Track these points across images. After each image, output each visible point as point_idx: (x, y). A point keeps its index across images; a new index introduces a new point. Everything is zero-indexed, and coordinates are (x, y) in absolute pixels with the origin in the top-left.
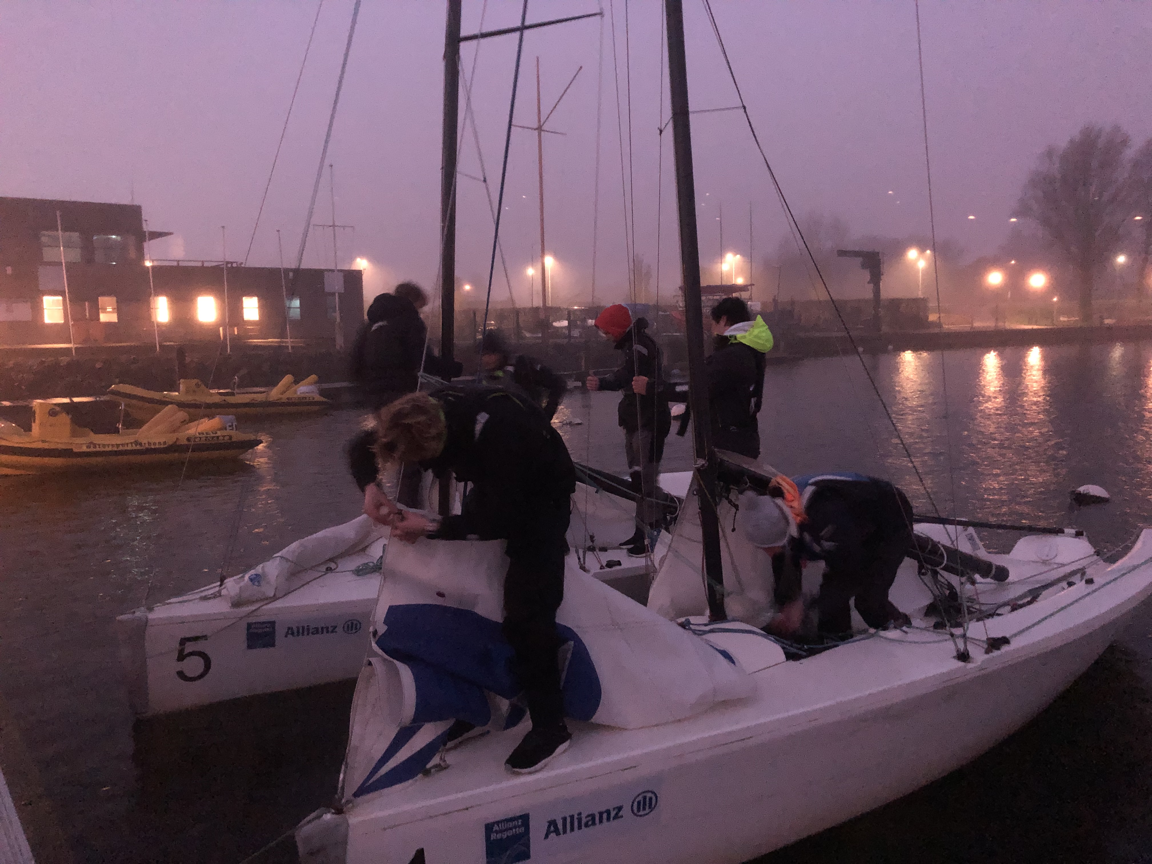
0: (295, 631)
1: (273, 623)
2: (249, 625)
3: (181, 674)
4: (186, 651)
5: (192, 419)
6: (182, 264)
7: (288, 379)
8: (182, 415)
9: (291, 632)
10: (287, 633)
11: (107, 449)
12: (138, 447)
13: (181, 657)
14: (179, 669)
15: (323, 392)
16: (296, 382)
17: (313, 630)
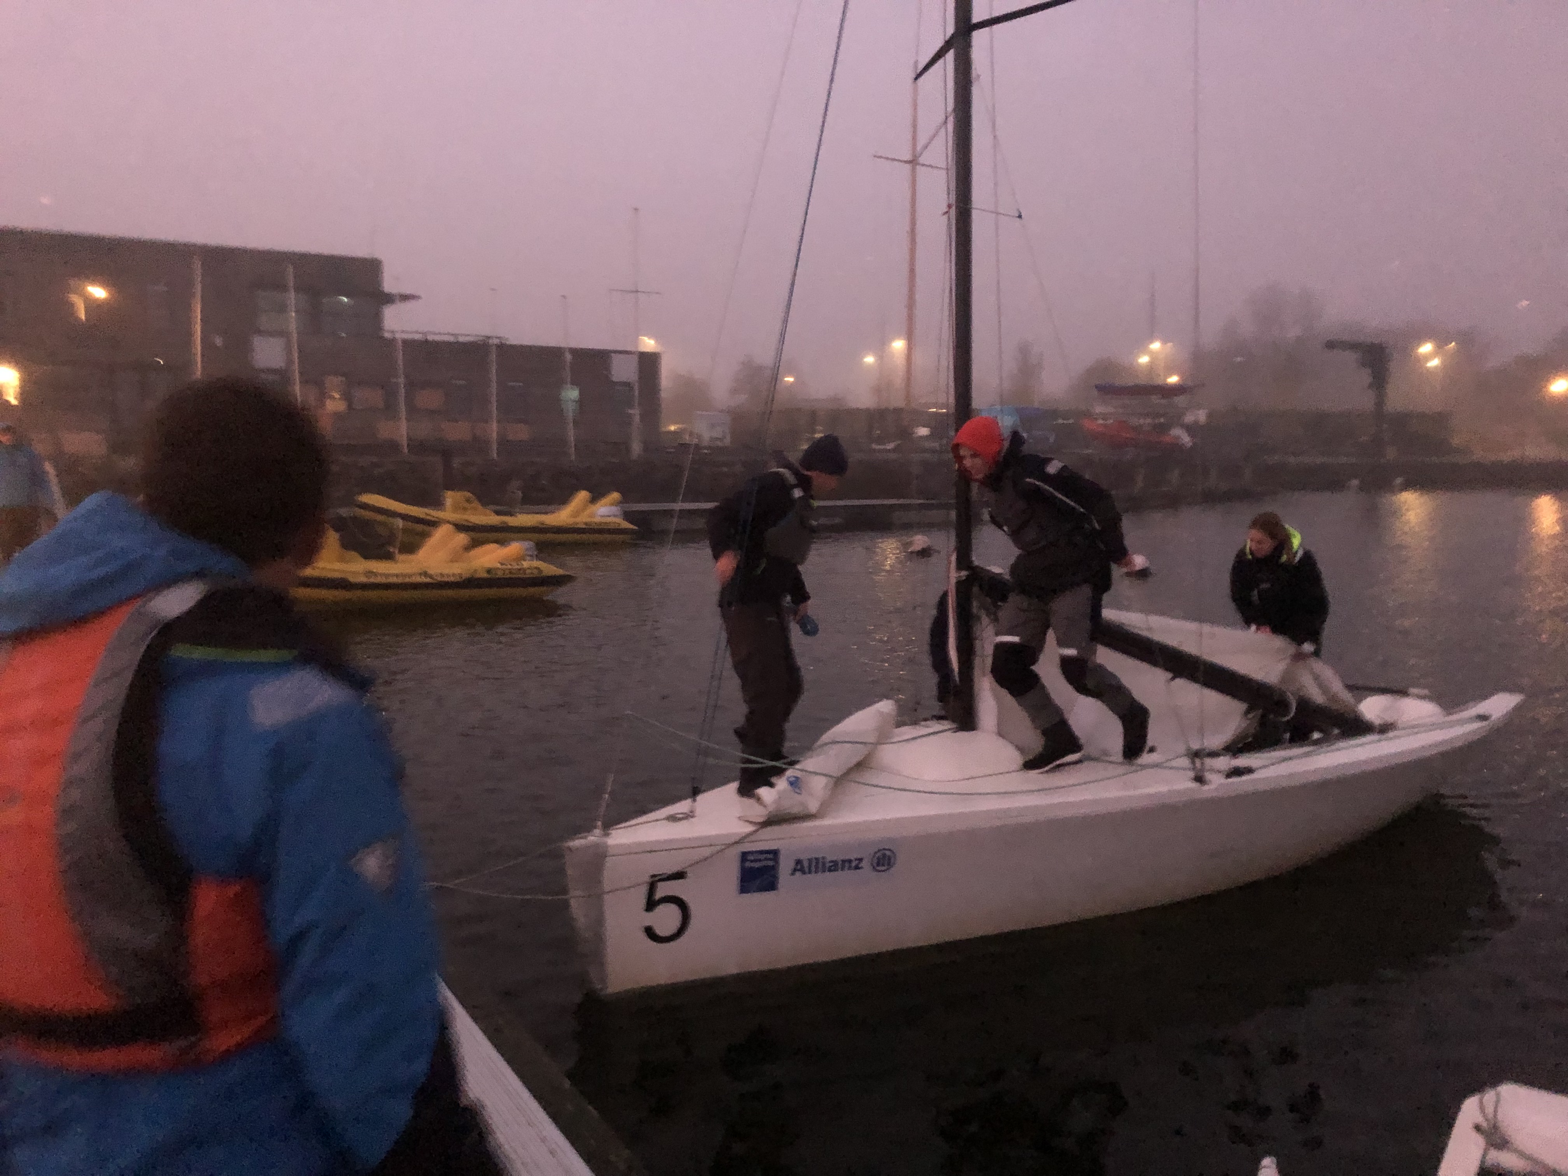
0: (806, 864)
1: (775, 853)
2: (744, 856)
3: (650, 932)
4: (659, 894)
5: (475, 544)
6: (430, 338)
7: (583, 495)
8: (462, 538)
9: (799, 867)
10: (795, 870)
11: (394, 580)
12: (428, 580)
13: (651, 905)
14: (648, 923)
15: (628, 516)
16: (594, 500)
17: (831, 864)
